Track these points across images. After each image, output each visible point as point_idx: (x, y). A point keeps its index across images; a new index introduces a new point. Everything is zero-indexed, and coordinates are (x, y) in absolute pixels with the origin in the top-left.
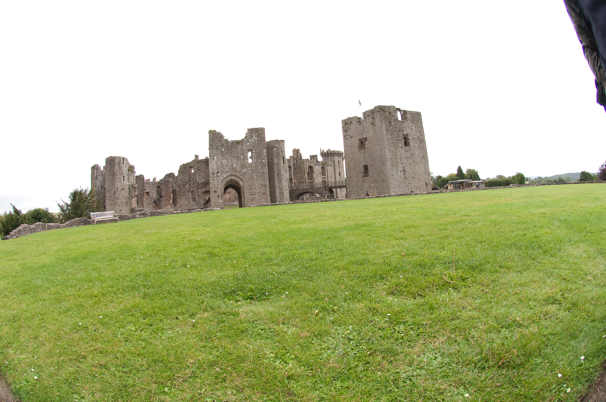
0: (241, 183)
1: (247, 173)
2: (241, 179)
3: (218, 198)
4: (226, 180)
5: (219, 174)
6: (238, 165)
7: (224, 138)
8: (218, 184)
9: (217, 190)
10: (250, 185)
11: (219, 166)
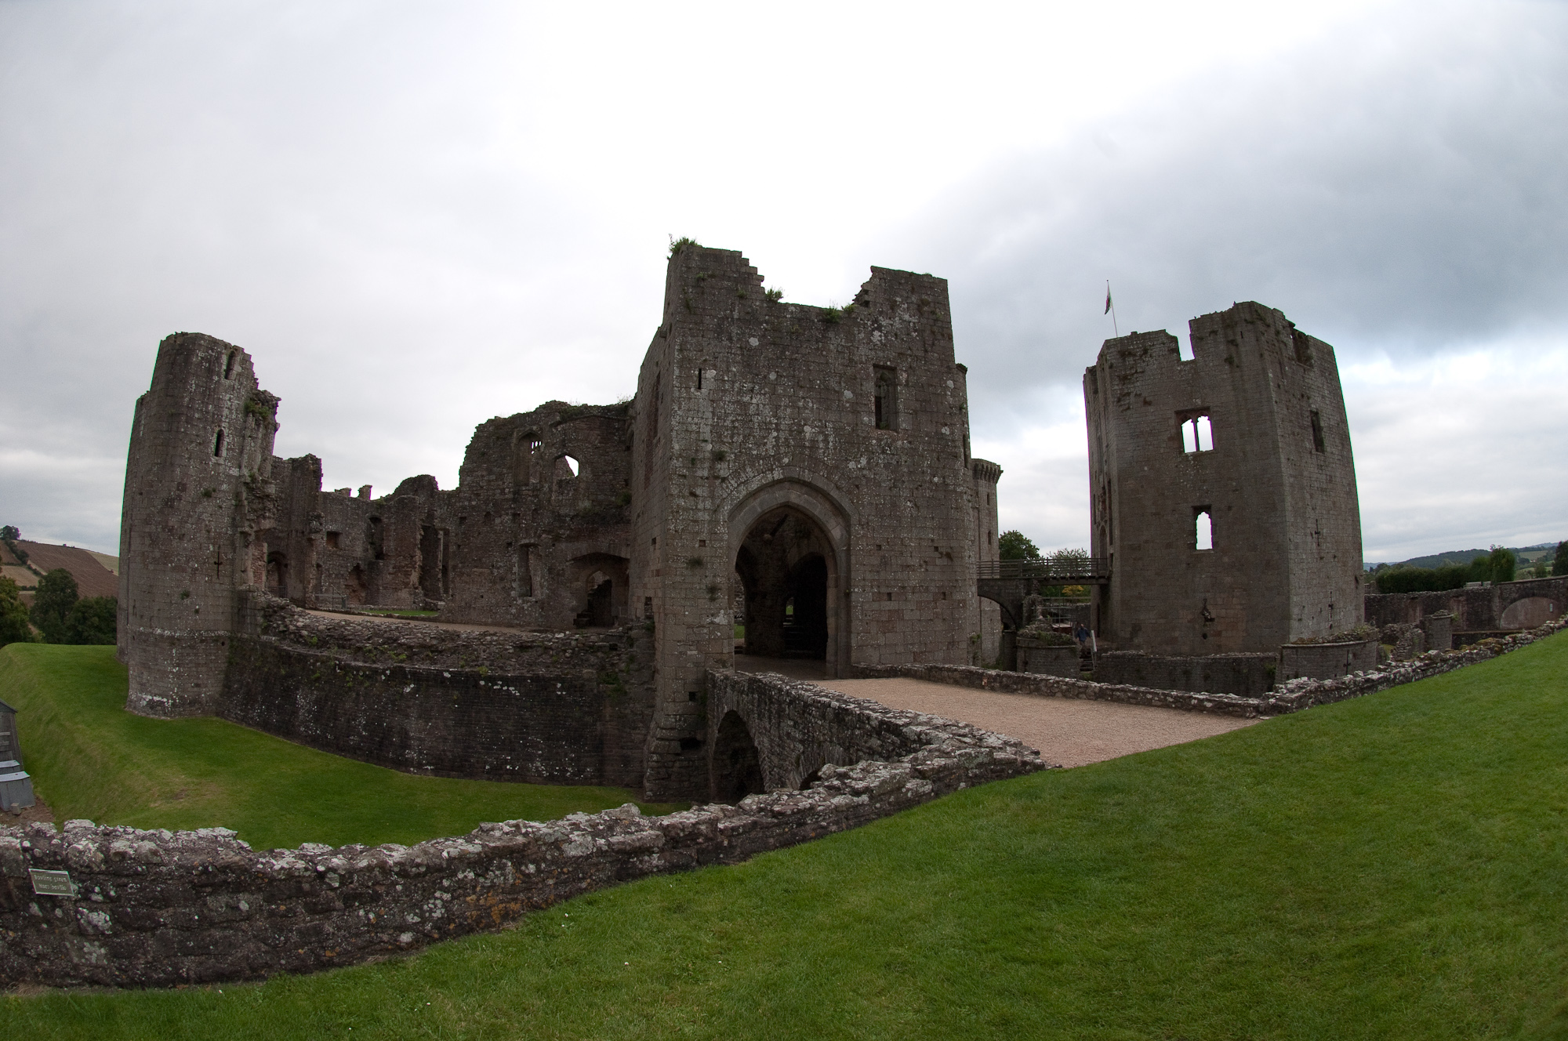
0: (836, 532)
1: (868, 480)
2: (838, 510)
3: (713, 599)
4: (757, 506)
5: (724, 465)
6: (829, 431)
7: (763, 284)
8: (714, 522)
9: (705, 553)
10: (879, 547)
11: (728, 423)
